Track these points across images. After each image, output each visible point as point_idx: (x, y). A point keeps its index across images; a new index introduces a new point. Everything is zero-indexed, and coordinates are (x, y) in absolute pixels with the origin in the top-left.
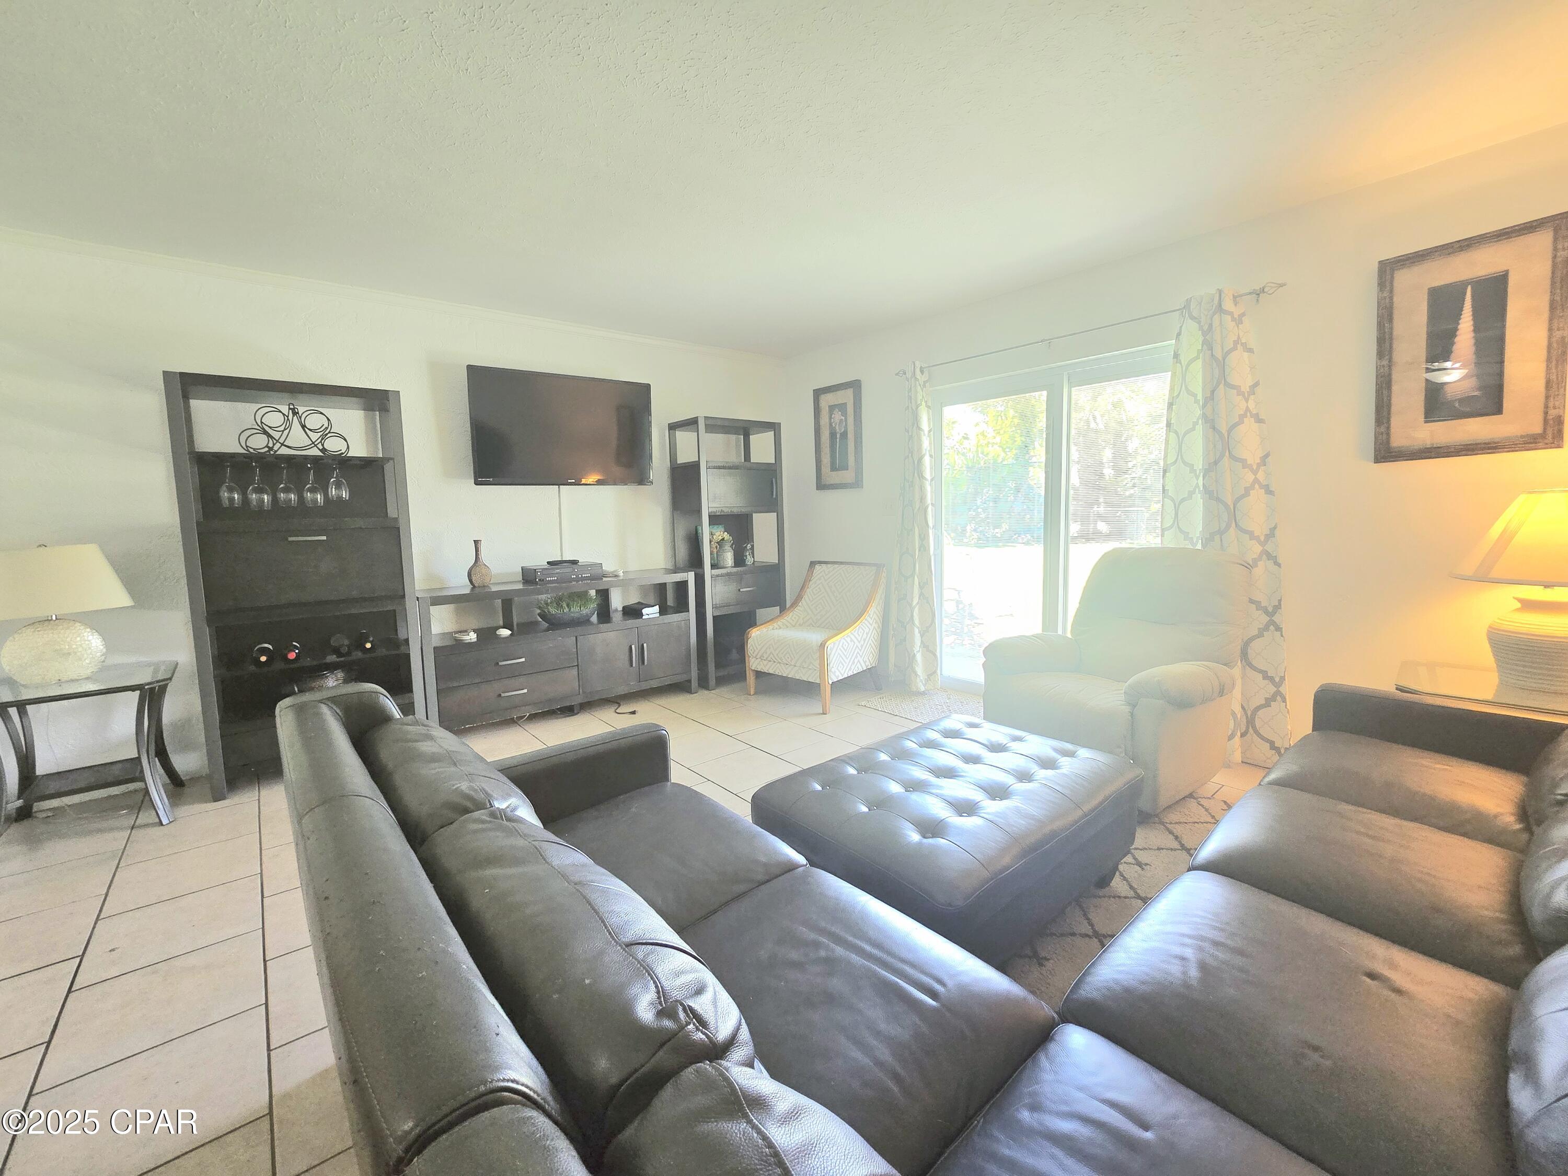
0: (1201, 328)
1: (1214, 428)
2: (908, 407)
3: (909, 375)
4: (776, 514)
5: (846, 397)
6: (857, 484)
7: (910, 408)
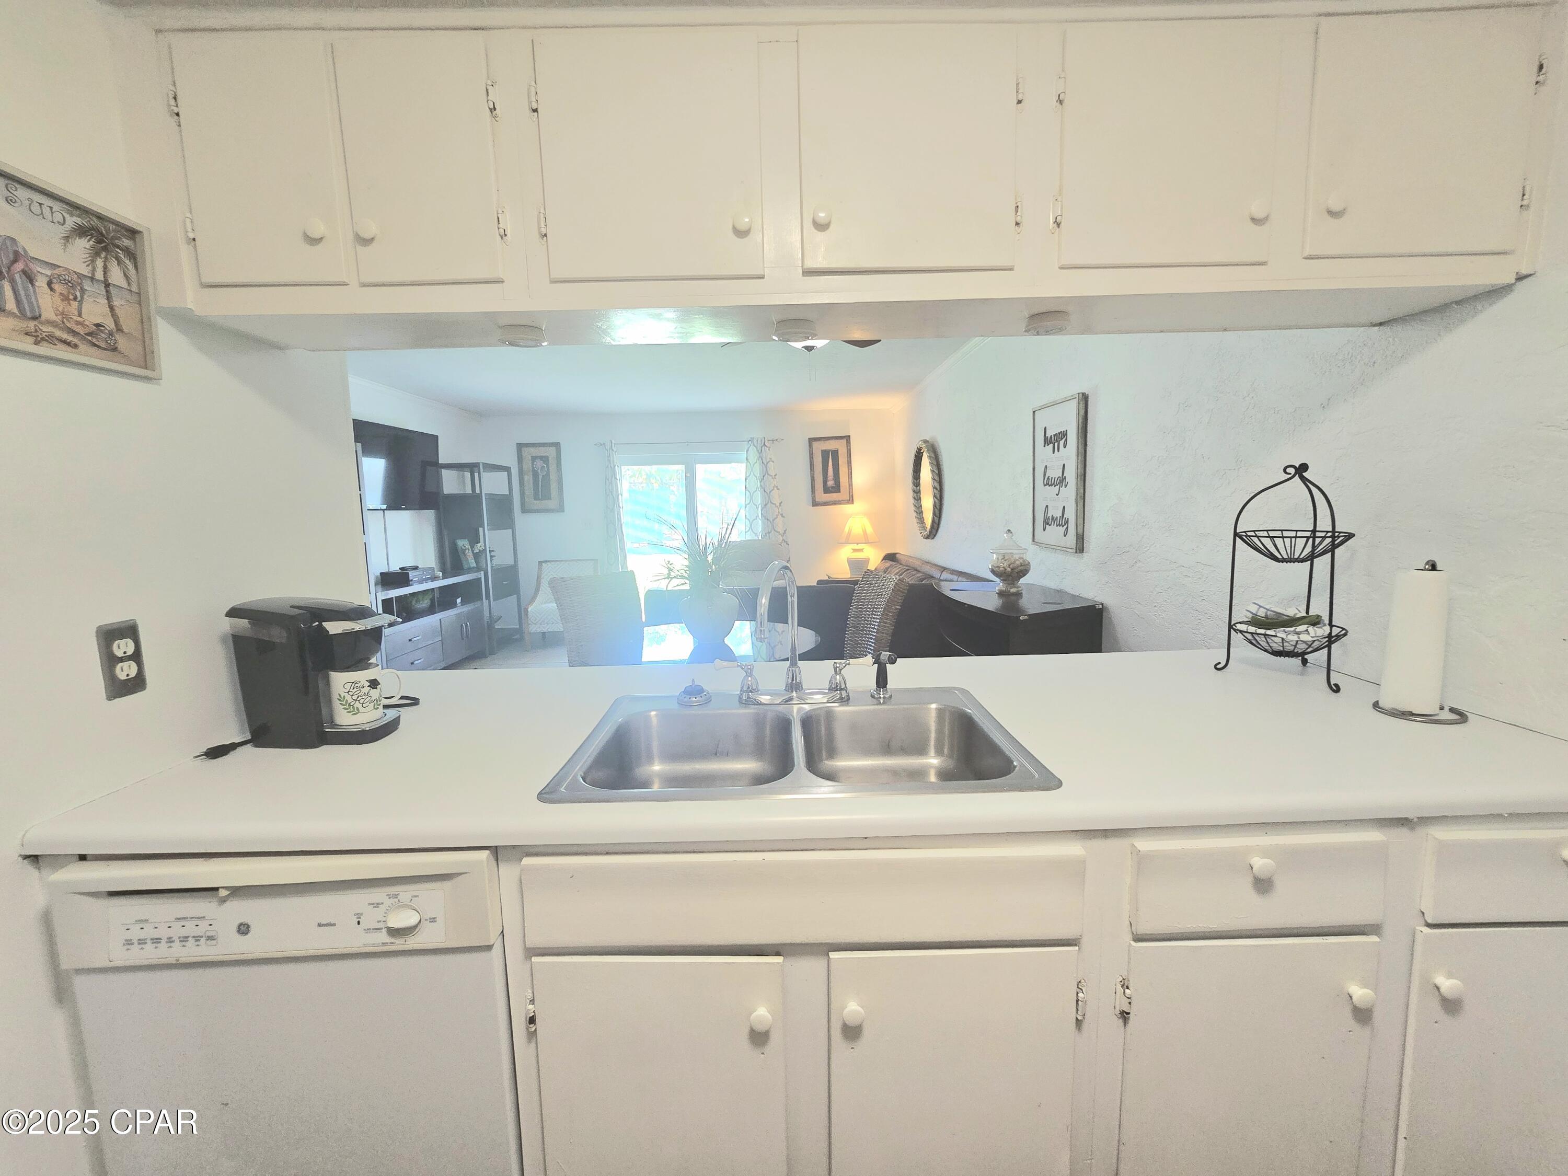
0: (757, 450)
1: (765, 491)
2: (608, 466)
3: (608, 447)
4: (511, 530)
5: (551, 452)
6: (561, 509)
7: (609, 466)
